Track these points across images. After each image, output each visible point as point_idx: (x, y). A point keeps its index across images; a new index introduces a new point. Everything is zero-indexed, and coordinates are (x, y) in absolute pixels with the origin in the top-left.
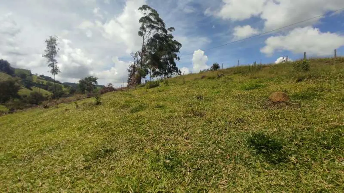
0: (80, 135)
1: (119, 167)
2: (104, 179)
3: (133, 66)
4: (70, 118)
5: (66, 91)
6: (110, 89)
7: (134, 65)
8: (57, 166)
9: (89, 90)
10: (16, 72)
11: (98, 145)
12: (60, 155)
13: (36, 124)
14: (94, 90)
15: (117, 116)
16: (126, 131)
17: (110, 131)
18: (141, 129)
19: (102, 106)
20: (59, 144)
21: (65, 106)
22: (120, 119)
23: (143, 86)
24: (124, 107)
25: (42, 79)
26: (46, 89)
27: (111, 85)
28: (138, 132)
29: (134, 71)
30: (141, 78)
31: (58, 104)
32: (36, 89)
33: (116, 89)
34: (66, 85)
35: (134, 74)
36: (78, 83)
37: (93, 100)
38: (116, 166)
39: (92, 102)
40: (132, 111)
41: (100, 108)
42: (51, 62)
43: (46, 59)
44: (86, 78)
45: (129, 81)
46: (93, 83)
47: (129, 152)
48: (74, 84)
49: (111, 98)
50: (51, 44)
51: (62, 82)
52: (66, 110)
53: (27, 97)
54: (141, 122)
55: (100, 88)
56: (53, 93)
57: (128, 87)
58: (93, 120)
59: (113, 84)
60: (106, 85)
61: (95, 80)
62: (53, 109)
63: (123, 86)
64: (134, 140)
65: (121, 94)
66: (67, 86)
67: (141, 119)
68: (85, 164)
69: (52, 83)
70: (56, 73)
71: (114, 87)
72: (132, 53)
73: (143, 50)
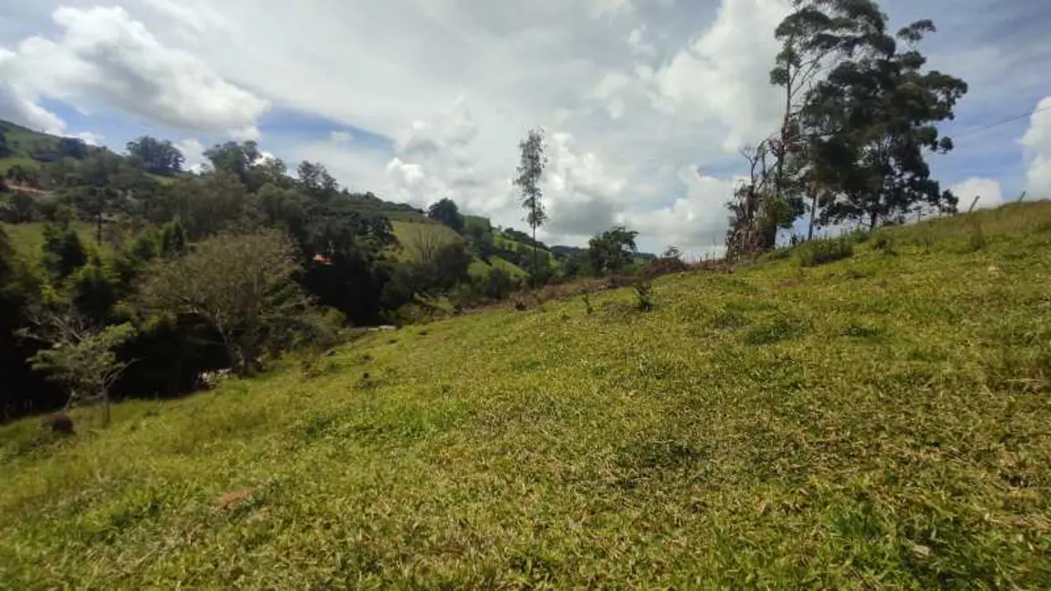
0: (602, 389)
1: (718, 511)
2: (677, 532)
3: (749, 192)
4: (574, 341)
5: (557, 268)
6: (671, 265)
7: (752, 187)
8: (552, 457)
9: (614, 267)
10: (466, 225)
11: (650, 427)
12: (557, 433)
13: (503, 345)
14: (625, 268)
15: (702, 351)
16: (735, 400)
17: (685, 394)
18: (792, 404)
19: (655, 314)
20: (552, 404)
21: (558, 308)
22: (713, 361)
23: (784, 255)
24: (721, 322)
25: (509, 238)
26: (516, 263)
27: (675, 251)
28: (780, 410)
29: (752, 207)
30: (775, 230)
31: (540, 302)
32: (498, 263)
33: (688, 265)
34: (560, 252)
35: (751, 216)
36: (587, 246)
37: (629, 296)
38: (709, 503)
39: (626, 302)
40: (752, 340)
41: (650, 320)
42: (528, 197)
43: (520, 189)
44: (607, 233)
45: (733, 240)
46: (625, 247)
47: (750, 471)
48: (576, 250)
49: (679, 292)
50: (531, 150)
51: (549, 246)
52: (565, 318)
53: (483, 281)
54: (788, 381)
55: (641, 261)
56: (530, 272)
57: (729, 258)
58: (632, 354)
59: (680, 249)
60: (659, 253)
61: (629, 238)
62: (534, 313)
63: (710, 258)
64: (767, 435)
65: (710, 280)
66: (561, 255)
67: (788, 370)
68: (618, 471)
69: (528, 247)
70: (539, 223)
71: (681, 258)
72: (748, 148)
73: (787, 131)
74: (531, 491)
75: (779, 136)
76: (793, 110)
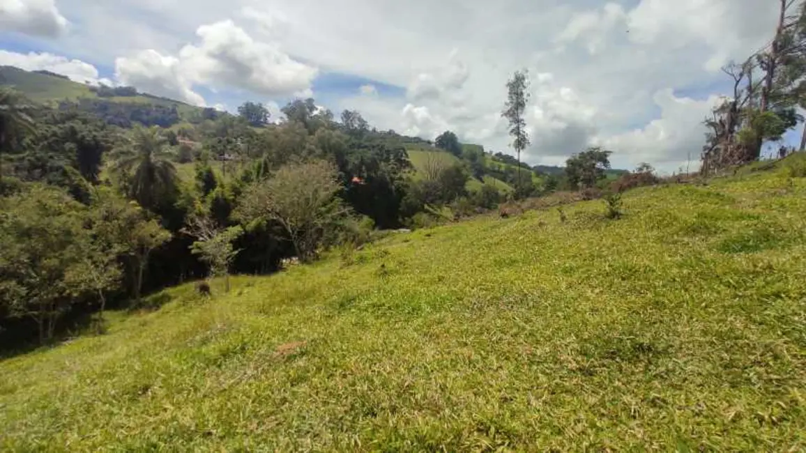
0: (570, 286)
1: (680, 409)
2: (633, 423)
3: (734, 111)
4: (548, 244)
5: (538, 184)
6: (645, 179)
7: (735, 104)
8: (521, 340)
9: (589, 181)
10: (464, 151)
11: (613, 323)
12: (528, 321)
13: (489, 246)
14: (599, 183)
15: (670, 256)
16: (704, 304)
17: (649, 295)
18: (773, 314)
19: (624, 223)
20: (526, 295)
21: (536, 217)
22: (680, 266)
23: (770, 167)
24: (693, 230)
25: (499, 161)
26: (504, 180)
27: (648, 167)
28: (758, 318)
29: (733, 122)
30: (760, 143)
31: (523, 211)
32: (489, 180)
33: (661, 179)
34: (540, 171)
35: (731, 131)
36: (565, 165)
37: (599, 206)
38: (670, 400)
39: (597, 211)
40: (726, 247)
41: (619, 227)
42: (514, 126)
43: (507, 120)
44: (583, 153)
45: (709, 154)
46: (599, 165)
47: (718, 376)
48: (555, 168)
49: (650, 202)
50: (517, 89)
51: (532, 166)
52: (541, 224)
53: (478, 194)
54: (769, 290)
55: (614, 176)
56: (516, 187)
57: (704, 171)
58: (600, 256)
59: (652, 165)
60: (632, 168)
61: (603, 157)
62: (515, 220)
63: (684, 172)
64: (740, 342)
65: (682, 192)
66: (542, 173)
67: (769, 279)
68: (579, 358)
69: (513, 167)
70: (523, 148)
71: (654, 173)
72: (731, 65)
73: (779, 43)
74: (501, 367)
75: (769, 50)
76: (787, 22)
